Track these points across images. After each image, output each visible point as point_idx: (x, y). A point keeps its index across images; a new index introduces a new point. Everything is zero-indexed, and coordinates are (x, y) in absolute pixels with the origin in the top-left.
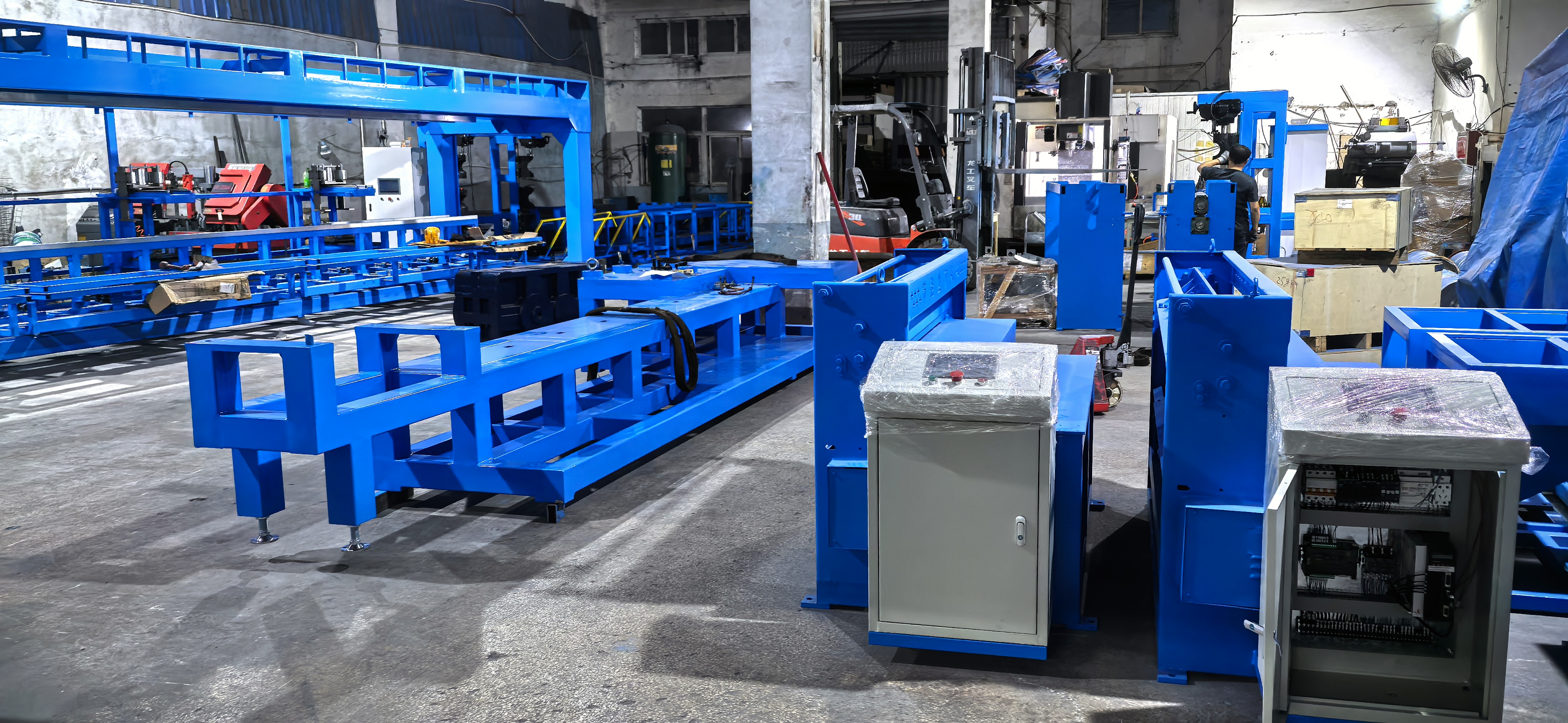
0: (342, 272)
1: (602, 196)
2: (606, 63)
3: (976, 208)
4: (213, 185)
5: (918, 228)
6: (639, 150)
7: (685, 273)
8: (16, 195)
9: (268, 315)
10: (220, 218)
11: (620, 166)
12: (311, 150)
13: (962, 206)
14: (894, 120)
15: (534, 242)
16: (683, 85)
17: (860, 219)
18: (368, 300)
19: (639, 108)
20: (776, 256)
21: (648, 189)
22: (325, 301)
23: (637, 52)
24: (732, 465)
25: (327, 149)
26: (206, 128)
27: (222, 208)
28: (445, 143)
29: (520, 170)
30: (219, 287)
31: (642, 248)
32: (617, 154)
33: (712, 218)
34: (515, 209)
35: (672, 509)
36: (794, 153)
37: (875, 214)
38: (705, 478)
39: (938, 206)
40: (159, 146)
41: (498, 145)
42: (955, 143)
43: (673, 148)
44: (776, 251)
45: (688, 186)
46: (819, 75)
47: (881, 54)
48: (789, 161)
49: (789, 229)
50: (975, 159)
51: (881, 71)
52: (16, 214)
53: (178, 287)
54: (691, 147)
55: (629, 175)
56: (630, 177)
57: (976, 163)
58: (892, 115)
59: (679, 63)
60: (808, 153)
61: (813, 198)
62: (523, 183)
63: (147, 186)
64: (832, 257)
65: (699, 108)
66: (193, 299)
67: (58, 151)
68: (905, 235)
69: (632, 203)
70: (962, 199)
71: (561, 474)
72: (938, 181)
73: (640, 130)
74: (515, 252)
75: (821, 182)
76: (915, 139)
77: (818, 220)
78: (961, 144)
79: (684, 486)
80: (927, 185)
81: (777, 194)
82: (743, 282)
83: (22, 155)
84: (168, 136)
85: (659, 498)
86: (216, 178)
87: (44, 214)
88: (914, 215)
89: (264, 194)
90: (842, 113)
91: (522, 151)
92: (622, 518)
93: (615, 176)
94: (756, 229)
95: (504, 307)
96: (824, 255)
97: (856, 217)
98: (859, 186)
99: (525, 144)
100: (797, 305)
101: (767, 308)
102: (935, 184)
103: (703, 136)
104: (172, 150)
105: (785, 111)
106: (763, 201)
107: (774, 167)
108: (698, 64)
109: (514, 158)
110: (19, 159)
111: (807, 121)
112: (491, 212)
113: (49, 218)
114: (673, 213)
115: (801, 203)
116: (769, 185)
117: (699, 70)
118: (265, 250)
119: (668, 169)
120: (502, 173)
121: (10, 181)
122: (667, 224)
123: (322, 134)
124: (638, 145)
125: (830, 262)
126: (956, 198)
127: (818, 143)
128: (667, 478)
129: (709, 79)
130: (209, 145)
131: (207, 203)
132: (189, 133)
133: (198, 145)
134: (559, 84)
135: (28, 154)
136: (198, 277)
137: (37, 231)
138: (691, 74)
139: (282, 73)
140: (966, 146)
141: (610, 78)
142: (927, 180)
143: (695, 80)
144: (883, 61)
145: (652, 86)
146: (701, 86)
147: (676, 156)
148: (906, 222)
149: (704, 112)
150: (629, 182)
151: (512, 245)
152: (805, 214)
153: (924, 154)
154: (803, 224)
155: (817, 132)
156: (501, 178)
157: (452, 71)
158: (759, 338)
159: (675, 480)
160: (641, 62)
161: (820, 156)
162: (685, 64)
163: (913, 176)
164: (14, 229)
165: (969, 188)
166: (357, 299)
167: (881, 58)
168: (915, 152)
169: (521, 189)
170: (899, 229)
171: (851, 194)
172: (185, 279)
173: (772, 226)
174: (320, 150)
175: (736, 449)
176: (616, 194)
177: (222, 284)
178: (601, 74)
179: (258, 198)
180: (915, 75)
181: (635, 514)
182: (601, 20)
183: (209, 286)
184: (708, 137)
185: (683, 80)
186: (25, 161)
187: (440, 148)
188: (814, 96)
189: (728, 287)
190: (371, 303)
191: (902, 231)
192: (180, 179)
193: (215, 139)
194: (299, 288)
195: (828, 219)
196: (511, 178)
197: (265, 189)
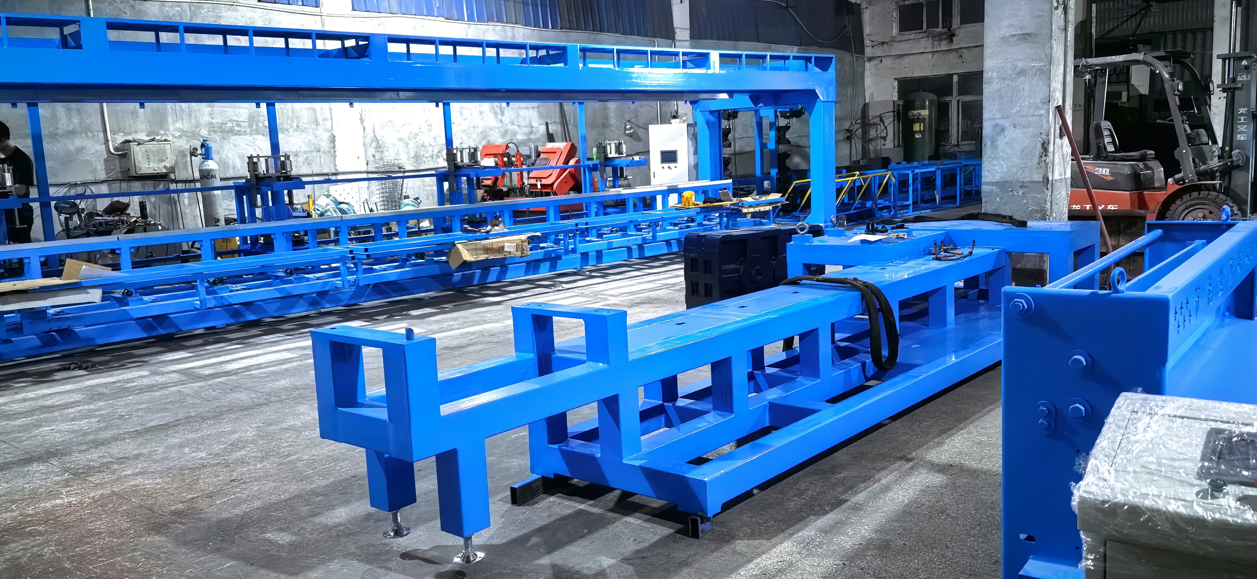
0: (612, 232)
1: (859, 157)
2: (867, 42)
3: (1248, 159)
4: (535, 161)
5: (1177, 182)
6: (894, 116)
7: (898, 237)
8: (404, 172)
9: (553, 267)
10: (539, 187)
11: (877, 131)
12: (619, 130)
13: (1231, 156)
14: (1151, 70)
15: (778, 202)
16: (936, 55)
17: (1108, 173)
18: (636, 254)
19: (895, 79)
20: (1004, 217)
21: (901, 150)
22: (599, 255)
23: (895, 31)
24: (924, 471)
25: (631, 128)
26: (541, 116)
27: (540, 178)
28: (712, 118)
29: (779, 138)
30: (503, 247)
31: (887, 203)
32: (875, 120)
33: (956, 175)
34: (774, 172)
35: (838, 534)
36: (1030, 107)
37: (1125, 168)
38: (887, 488)
39: (1200, 157)
40: (506, 132)
41: (761, 118)
42: (1224, 90)
43: (925, 113)
44: (1007, 212)
45: (937, 146)
46: (1062, 22)
47: (1138, 16)
48: (1024, 116)
49: (1022, 187)
50: (1247, 105)
51: (1138, 32)
52: (405, 186)
53: (470, 247)
54: (942, 111)
55: (885, 138)
56: (885, 140)
57: (1249, 110)
58: (1149, 64)
59: (933, 37)
60: (1046, 107)
61: (1051, 154)
62: (783, 148)
63: (470, 164)
64: (1073, 216)
65: (951, 76)
66: (483, 257)
67: (434, 138)
68: (1160, 189)
69: (885, 163)
70: (1231, 150)
71: (704, 483)
72: (1202, 131)
73: (896, 99)
74: (760, 212)
75: (1061, 137)
76: (1174, 89)
77: (1057, 177)
78: (1231, 91)
79: (860, 497)
80: (1188, 136)
81: (1009, 151)
82: (964, 246)
83: (409, 141)
84: (513, 123)
85: (826, 513)
86: (538, 154)
87: (424, 185)
88: (1172, 168)
89: (571, 167)
90: (1091, 66)
91: (782, 122)
92: (774, 540)
93: (872, 140)
94: (985, 188)
95: (725, 267)
96: (1062, 213)
97: (1103, 171)
98: (1107, 140)
99: (784, 115)
100: (1029, 266)
101: (990, 273)
102: (1198, 135)
103: (954, 101)
104: (515, 134)
105: (1020, 64)
106: (995, 158)
107: (1006, 123)
108: (951, 36)
109: (774, 128)
110: (407, 144)
111: (1045, 73)
112: (754, 175)
113: (428, 188)
114: (917, 171)
115: (1036, 160)
116: (1001, 142)
117: (952, 41)
118: (552, 213)
119: (920, 132)
120: (764, 141)
121: (400, 162)
122: (911, 181)
123: (627, 117)
124: (894, 112)
125: (1070, 223)
126: (1222, 149)
127: (1058, 95)
128: (843, 482)
129: (961, 48)
130: (543, 129)
131: (531, 175)
132: (527, 120)
133: (534, 129)
134: (808, 60)
135: (413, 140)
136: (487, 239)
137: (417, 199)
138: (944, 46)
139: (562, 65)
140: (1237, 92)
141: (870, 56)
142: (1189, 131)
143: (948, 51)
144: (1140, 23)
145: (907, 60)
146: (953, 56)
147: (927, 120)
148: (1162, 175)
149: (955, 78)
150: (884, 145)
151: (758, 205)
152: (1042, 171)
153: (1185, 105)
154: (1038, 182)
155: (1057, 84)
156: (763, 146)
157: (708, 54)
158: (982, 304)
159: (851, 488)
160: (899, 38)
161: (1060, 110)
162: (939, 38)
163: (1172, 128)
164: (403, 197)
165: (1240, 137)
166: (626, 254)
167: (1138, 20)
168: (1174, 102)
169: (779, 155)
170: (1153, 183)
171: (1099, 147)
172: (477, 240)
173: (1003, 185)
174: (625, 129)
175: (933, 447)
176: (872, 155)
177: (506, 244)
178: (863, 52)
179: (566, 169)
180: (1174, 33)
181: (792, 535)
182: (864, 5)
183: (495, 246)
184: (958, 101)
185: (937, 52)
186: (412, 145)
187: (708, 123)
188: (1055, 46)
189: (945, 251)
190: (638, 257)
191: (1157, 185)
192: (514, 156)
193: (547, 124)
194: (573, 246)
195: (1069, 175)
196: (772, 145)
197: (572, 162)
